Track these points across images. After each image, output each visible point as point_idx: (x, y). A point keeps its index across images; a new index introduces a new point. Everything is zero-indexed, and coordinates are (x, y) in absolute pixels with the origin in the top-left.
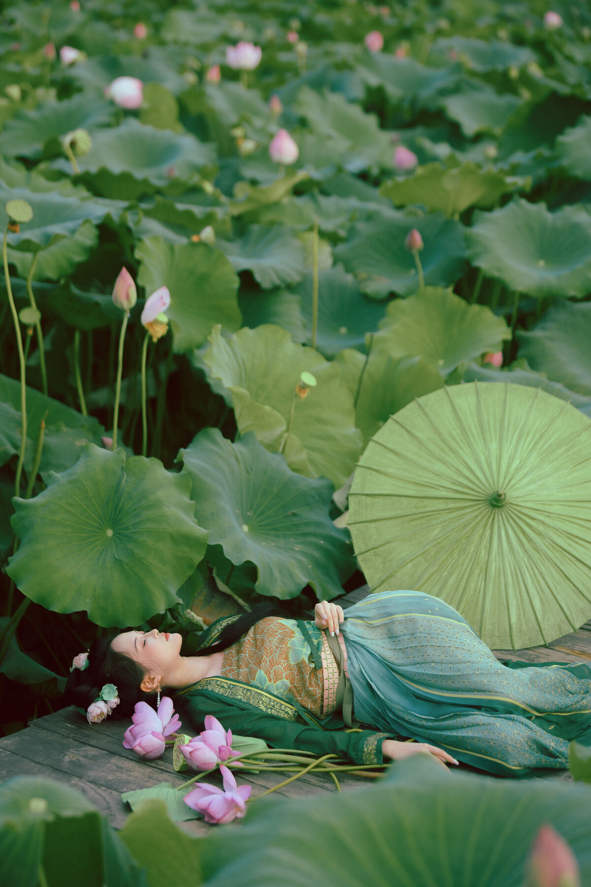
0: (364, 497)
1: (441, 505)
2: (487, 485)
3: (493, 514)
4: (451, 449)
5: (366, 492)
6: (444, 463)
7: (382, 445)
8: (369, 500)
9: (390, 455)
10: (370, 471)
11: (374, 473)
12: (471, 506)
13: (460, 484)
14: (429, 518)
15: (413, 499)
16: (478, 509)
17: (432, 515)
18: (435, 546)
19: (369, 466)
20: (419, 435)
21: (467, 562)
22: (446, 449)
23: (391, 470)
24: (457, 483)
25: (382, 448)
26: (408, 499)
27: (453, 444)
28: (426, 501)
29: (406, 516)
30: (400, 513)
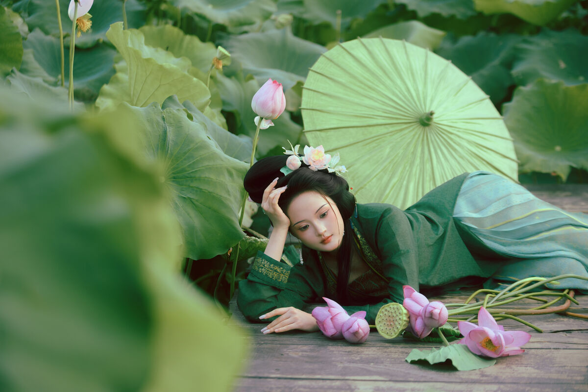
0: (318, 133)
1: (383, 130)
2: (412, 111)
3: (425, 132)
4: (370, 87)
5: (318, 128)
6: (371, 98)
7: (314, 91)
8: (323, 134)
9: (324, 98)
10: (314, 112)
11: (319, 113)
12: (406, 128)
13: (391, 112)
14: (378, 141)
15: (359, 129)
16: (413, 129)
17: (381, 138)
18: (390, 163)
19: (311, 108)
20: (340, 80)
21: (418, 172)
22: (366, 88)
23: (331, 109)
24: (388, 112)
25: (315, 93)
26: (355, 129)
27: (370, 84)
28: (370, 129)
29: (358, 143)
30: (352, 141)
